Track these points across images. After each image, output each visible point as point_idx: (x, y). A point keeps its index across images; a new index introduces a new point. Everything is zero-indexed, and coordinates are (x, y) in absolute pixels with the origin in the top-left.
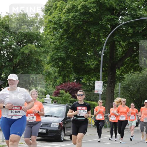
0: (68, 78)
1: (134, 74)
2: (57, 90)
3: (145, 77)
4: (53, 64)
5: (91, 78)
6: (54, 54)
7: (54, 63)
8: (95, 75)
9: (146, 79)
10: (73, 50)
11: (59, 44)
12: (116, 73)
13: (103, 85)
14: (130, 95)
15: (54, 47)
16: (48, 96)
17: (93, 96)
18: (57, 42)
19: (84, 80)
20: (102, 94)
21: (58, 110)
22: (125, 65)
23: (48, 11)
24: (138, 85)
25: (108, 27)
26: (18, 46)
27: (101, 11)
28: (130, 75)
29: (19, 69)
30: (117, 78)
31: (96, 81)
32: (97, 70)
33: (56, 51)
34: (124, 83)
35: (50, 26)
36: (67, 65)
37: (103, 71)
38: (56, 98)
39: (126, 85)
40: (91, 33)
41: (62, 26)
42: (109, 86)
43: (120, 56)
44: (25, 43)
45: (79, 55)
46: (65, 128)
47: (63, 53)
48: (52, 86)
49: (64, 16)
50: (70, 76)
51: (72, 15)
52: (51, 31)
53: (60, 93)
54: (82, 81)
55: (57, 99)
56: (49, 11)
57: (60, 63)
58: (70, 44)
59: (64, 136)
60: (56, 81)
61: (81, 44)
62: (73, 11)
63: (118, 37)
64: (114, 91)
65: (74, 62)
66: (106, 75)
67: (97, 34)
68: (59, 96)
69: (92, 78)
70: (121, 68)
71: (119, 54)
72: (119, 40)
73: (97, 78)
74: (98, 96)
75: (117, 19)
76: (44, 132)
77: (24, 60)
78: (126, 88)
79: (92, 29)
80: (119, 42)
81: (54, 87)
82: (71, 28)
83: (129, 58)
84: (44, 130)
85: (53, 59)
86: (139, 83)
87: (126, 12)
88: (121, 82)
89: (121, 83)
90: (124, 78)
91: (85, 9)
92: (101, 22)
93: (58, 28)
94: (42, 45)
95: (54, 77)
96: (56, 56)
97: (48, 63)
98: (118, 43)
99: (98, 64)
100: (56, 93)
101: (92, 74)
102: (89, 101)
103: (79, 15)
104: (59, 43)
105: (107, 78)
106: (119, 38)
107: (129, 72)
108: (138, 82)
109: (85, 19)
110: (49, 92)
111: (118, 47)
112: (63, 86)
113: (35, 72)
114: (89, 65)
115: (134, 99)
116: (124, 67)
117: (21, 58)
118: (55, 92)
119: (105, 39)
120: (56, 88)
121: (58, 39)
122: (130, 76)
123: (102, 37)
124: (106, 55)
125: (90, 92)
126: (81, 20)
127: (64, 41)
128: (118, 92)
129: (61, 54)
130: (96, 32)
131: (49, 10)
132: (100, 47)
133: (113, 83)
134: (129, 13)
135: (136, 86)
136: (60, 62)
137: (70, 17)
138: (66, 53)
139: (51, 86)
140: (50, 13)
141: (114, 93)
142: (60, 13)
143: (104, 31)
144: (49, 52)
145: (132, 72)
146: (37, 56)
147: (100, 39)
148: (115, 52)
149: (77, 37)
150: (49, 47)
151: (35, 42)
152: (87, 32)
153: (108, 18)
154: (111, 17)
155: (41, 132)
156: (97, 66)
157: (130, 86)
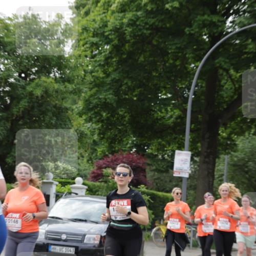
0: (120, 145)
2: (98, 169)
4: (89, 115)
5: (167, 146)
6: (91, 96)
7: (93, 114)
8: (175, 138)
10: (129, 88)
12: (219, 135)
13: (192, 159)
14: (249, 180)
15: (92, 80)
16: (79, 180)
17: (170, 181)
18: (98, 71)
19: (152, 149)
20: (188, 179)
21: (99, 210)
22: (239, 119)
23: (81, 8)
25: (205, 40)
26: (21, 79)
27: (191, 7)
28: (247, 138)
29: (22, 125)
30: (221, 144)
31: (177, 152)
32: (179, 127)
33: (94, 90)
34: (236, 157)
35: (85, 39)
36: (118, 119)
37: (191, 131)
38: (95, 185)
39: (239, 160)
40: (168, 53)
41: (109, 38)
42: (204, 162)
43: (227, 99)
44: (34, 74)
45: (142, 98)
47: (110, 94)
48: (88, 161)
49: (112, 17)
50: (123, 141)
51: (129, 15)
52: (87, 49)
53: (104, 174)
54: (149, 151)
55: (98, 186)
56: (83, 8)
57: (104, 114)
58: (124, 75)
60: (96, 150)
61: (146, 75)
62: (133, 9)
63: (223, 61)
64: (214, 171)
65: (133, 113)
66: (197, 140)
67: (180, 54)
68: (102, 182)
69: (169, 144)
70: (228, 126)
71: (225, 95)
72: (225, 66)
73: (179, 144)
74: (181, 181)
75: (223, 23)
76: (70, 252)
77: (33, 108)
78: (239, 165)
79: (170, 45)
80: (227, 71)
81: (92, 163)
82: (127, 43)
84: (70, 248)
85: (91, 107)
87: (241, 8)
88: (230, 153)
89: (229, 156)
90: (235, 145)
91: (156, 4)
92: (188, 30)
93: (101, 43)
94: (69, 78)
95: (92, 141)
96: (96, 100)
97: (80, 115)
98: (225, 74)
99: (182, 116)
100: (96, 175)
101: (169, 138)
102: (162, 191)
103: (144, 16)
104: (102, 73)
105: (199, 145)
106: (226, 63)
107: (247, 134)
109: (157, 23)
110: (80, 173)
111: (223, 82)
112: (109, 160)
114: (163, 118)
116: (235, 123)
117: (27, 104)
118: (93, 173)
119: (197, 64)
120: (95, 164)
121: (100, 65)
122: (249, 142)
123: (190, 60)
124: (199, 97)
125: (164, 174)
126: (148, 26)
127: (112, 69)
128: (223, 175)
129: (106, 95)
130: (177, 51)
131: (84, 6)
132: (186, 81)
133: (211, 156)
134: (249, 9)
136: (104, 112)
137: (125, 21)
138: (117, 93)
139: (85, 160)
140: (86, 12)
141: (213, 176)
142: (104, 13)
143: (195, 47)
144: (82, 92)
145: (252, 132)
146: (59, 101)
147: (187, 66)
148: (218, 92)
149: (139, 62)
150: (82, 81)
151: (54, 72)
152: (159, 51)
153: (203, 21)
154: (209, 19)
155: (64, 252)
156: (179, 120)
157: (248, 161)
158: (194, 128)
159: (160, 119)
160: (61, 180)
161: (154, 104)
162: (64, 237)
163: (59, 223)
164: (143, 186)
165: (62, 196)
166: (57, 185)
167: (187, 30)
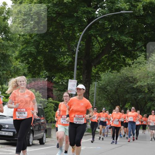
0: (39, 76)
1: (112, 73)
3: (124, 77)
4: (22, 59)
5: (64, 77)
6: (23, 49)
7: (24, 58)
8: (69, 73)
9: (125, 79)
10: (44, 45)
11: (29, 38)
12: (92, 71)
14: (107, 96)
15: (24, 40)
18: (27, 35)
19: (56, 79)
22: (102, 63)
24: (116, 85)
25: (84, 21)
28: (107, 74)
30: (93, 76)
31: (70, 80)
32: (71, 67)
33: (26, 45)
34: (101, 83)
36: (38, 62)
37: (77, 69)
39: (102, 85)
40: (66, 27)
43: (96, 53)
45: (51, 50)
46: (34, 131)
47: (33, 48)
50: (40, 73)
54: (54, 80)
57: (30, 60)
58: (41, 38)
59: (33, 140)
62: (46, 2)
64: (89, 91)
65: (46, 59)
66: (80, 74)
67: (71, 28)
69: (66, 76)
70: (97, 67)
71: (95, 51)
73: (71, 76)
75: (94, 12)
76: (10, 135)
78: (103, 88)
79: (66, 22)
83: (106, 56)
84: (10, 133)
86: (117, 84)
88: (97, 81)
89: (97, 83)
90: (100, 77)
94: (10, 38)
95: (23, 73)
96: (26, 52)
98: (95, 39)
99: (73, 61)
101: (65, 72)
103: (52, 6)
105: (81, 76)
107: (106, 72)
108: (116, 82)
109: (59, 10)
111: (94, 43)
113: (2, 68)
114: (62, 62)
115: (112, 101)
116: (101, 65)
119: (80, 34)
122: (108, 76)
123: (77, 31)
126: (54, 12)
128: (94, 93)
129: (31, 49)
130: (70, 26)
132: (75, 42)
133: (88, 83)
135: (114, 86)
136: (30, 58)
138: (37, 47)
140: (20, 2)
141: (89, 93)
142: (30, 3)
143: (79, 24)
144: (18, 47)
145: (109, 71)
146: (5, 51)
147: (75, 34)
148: (91, 49)
149: (50, 31)
150: (18, 40)
151: (2, 34)
152: (60, 26)
153: (84, 10)
154: (87, 9)
155: (7, 135)
156: (71, 63)
157: (107, 86)
158: (78, 68)
159: (61, 62)
160: (5, 95)
161: (58, 54)
162: (7, 126)
163: (4, 118)
164: (51, 98)
165: (6, 104)
166: (3, 98)
167: (75, 14)
